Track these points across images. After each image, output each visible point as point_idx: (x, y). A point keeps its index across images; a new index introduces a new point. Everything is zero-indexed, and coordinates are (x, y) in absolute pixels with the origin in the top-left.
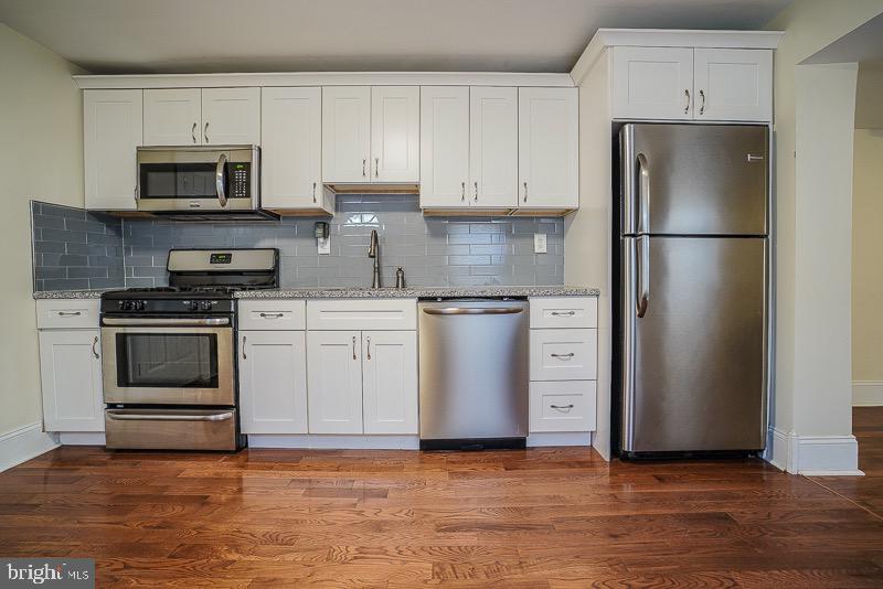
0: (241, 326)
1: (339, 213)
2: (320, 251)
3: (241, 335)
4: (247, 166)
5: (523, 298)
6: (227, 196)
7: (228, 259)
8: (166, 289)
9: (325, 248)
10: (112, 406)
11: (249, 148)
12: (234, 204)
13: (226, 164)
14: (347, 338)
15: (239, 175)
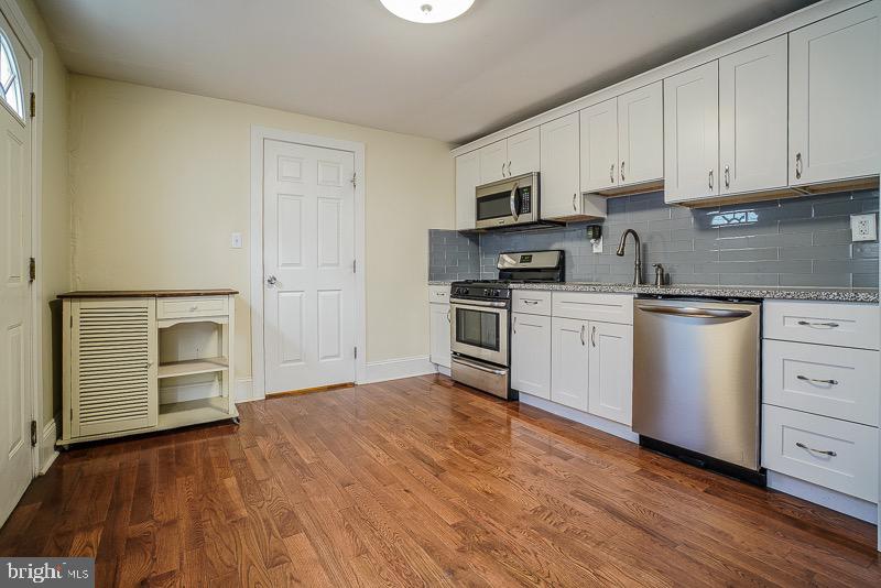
0: (513, 310)
1: (610, 216)
2: (595, 250)
3: (513, 315)
4: (529, 188)
5: (759, 301)
6: (518, 214)
7: (529, 259)
8: (496, 281)
9: (598, 248)
10: (455, 353)
11: (530, 175)
12: (524, 218)
13: (518, 190)
14: (577, 326)
15: (525, 196)
